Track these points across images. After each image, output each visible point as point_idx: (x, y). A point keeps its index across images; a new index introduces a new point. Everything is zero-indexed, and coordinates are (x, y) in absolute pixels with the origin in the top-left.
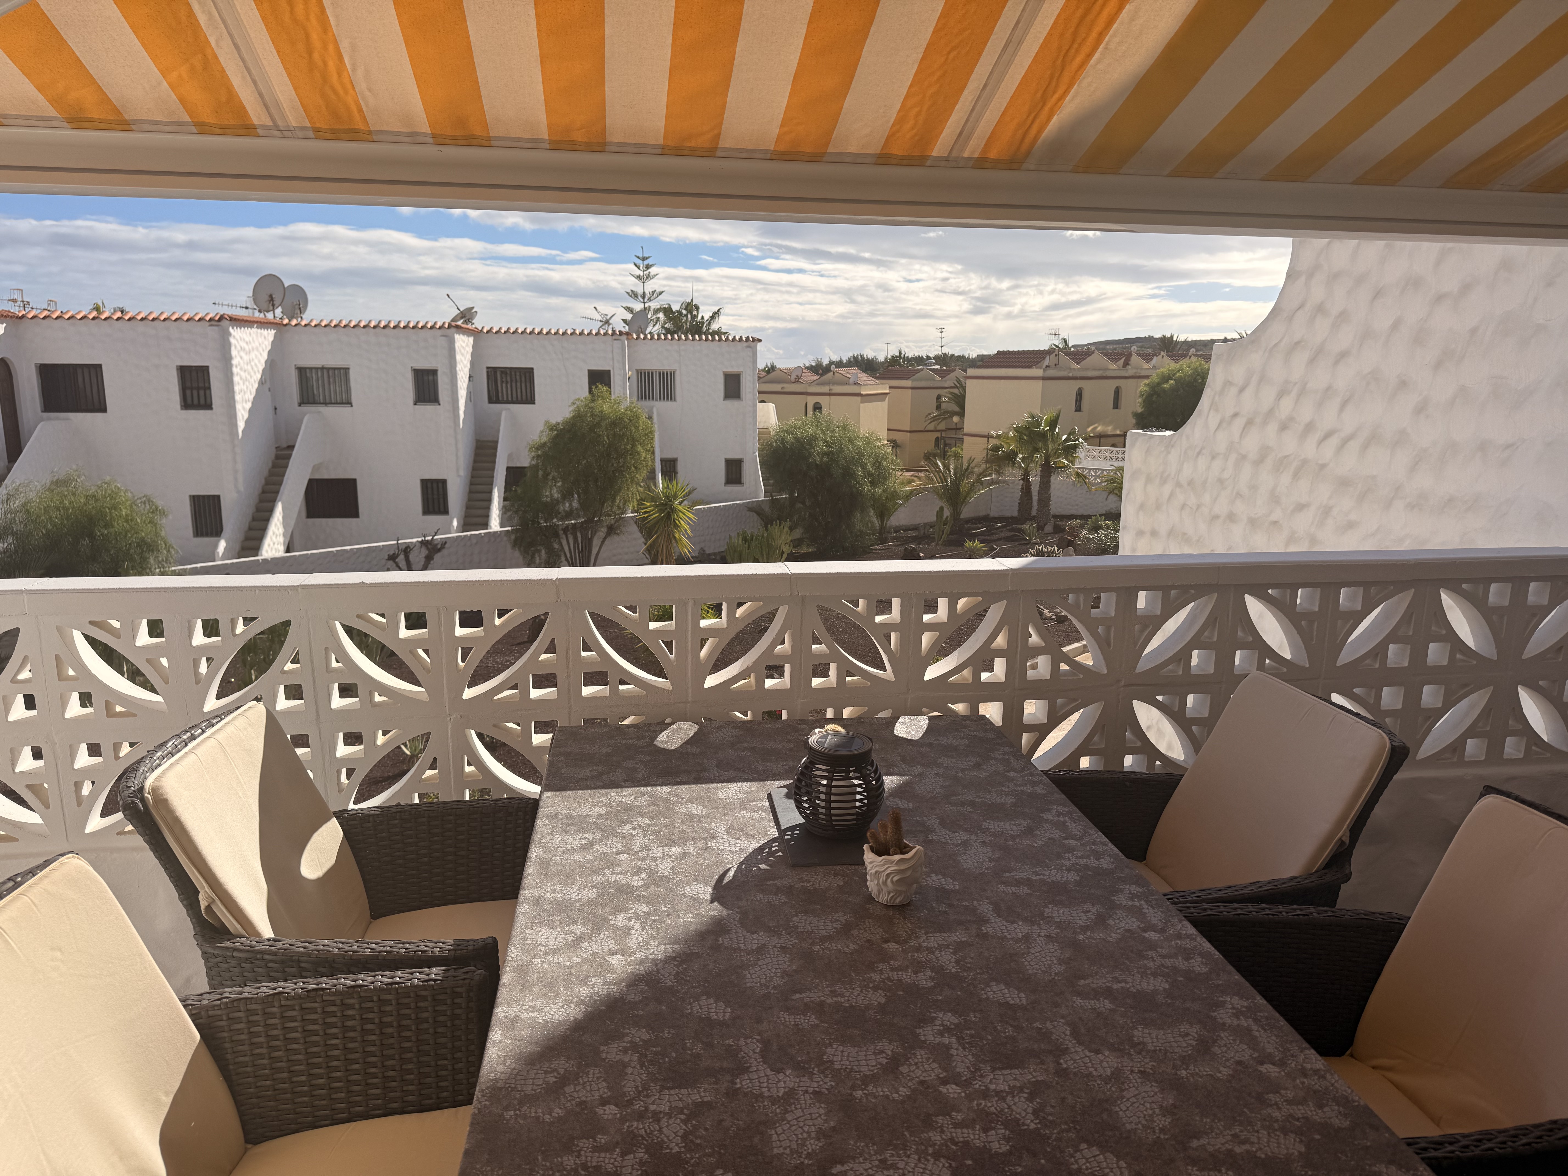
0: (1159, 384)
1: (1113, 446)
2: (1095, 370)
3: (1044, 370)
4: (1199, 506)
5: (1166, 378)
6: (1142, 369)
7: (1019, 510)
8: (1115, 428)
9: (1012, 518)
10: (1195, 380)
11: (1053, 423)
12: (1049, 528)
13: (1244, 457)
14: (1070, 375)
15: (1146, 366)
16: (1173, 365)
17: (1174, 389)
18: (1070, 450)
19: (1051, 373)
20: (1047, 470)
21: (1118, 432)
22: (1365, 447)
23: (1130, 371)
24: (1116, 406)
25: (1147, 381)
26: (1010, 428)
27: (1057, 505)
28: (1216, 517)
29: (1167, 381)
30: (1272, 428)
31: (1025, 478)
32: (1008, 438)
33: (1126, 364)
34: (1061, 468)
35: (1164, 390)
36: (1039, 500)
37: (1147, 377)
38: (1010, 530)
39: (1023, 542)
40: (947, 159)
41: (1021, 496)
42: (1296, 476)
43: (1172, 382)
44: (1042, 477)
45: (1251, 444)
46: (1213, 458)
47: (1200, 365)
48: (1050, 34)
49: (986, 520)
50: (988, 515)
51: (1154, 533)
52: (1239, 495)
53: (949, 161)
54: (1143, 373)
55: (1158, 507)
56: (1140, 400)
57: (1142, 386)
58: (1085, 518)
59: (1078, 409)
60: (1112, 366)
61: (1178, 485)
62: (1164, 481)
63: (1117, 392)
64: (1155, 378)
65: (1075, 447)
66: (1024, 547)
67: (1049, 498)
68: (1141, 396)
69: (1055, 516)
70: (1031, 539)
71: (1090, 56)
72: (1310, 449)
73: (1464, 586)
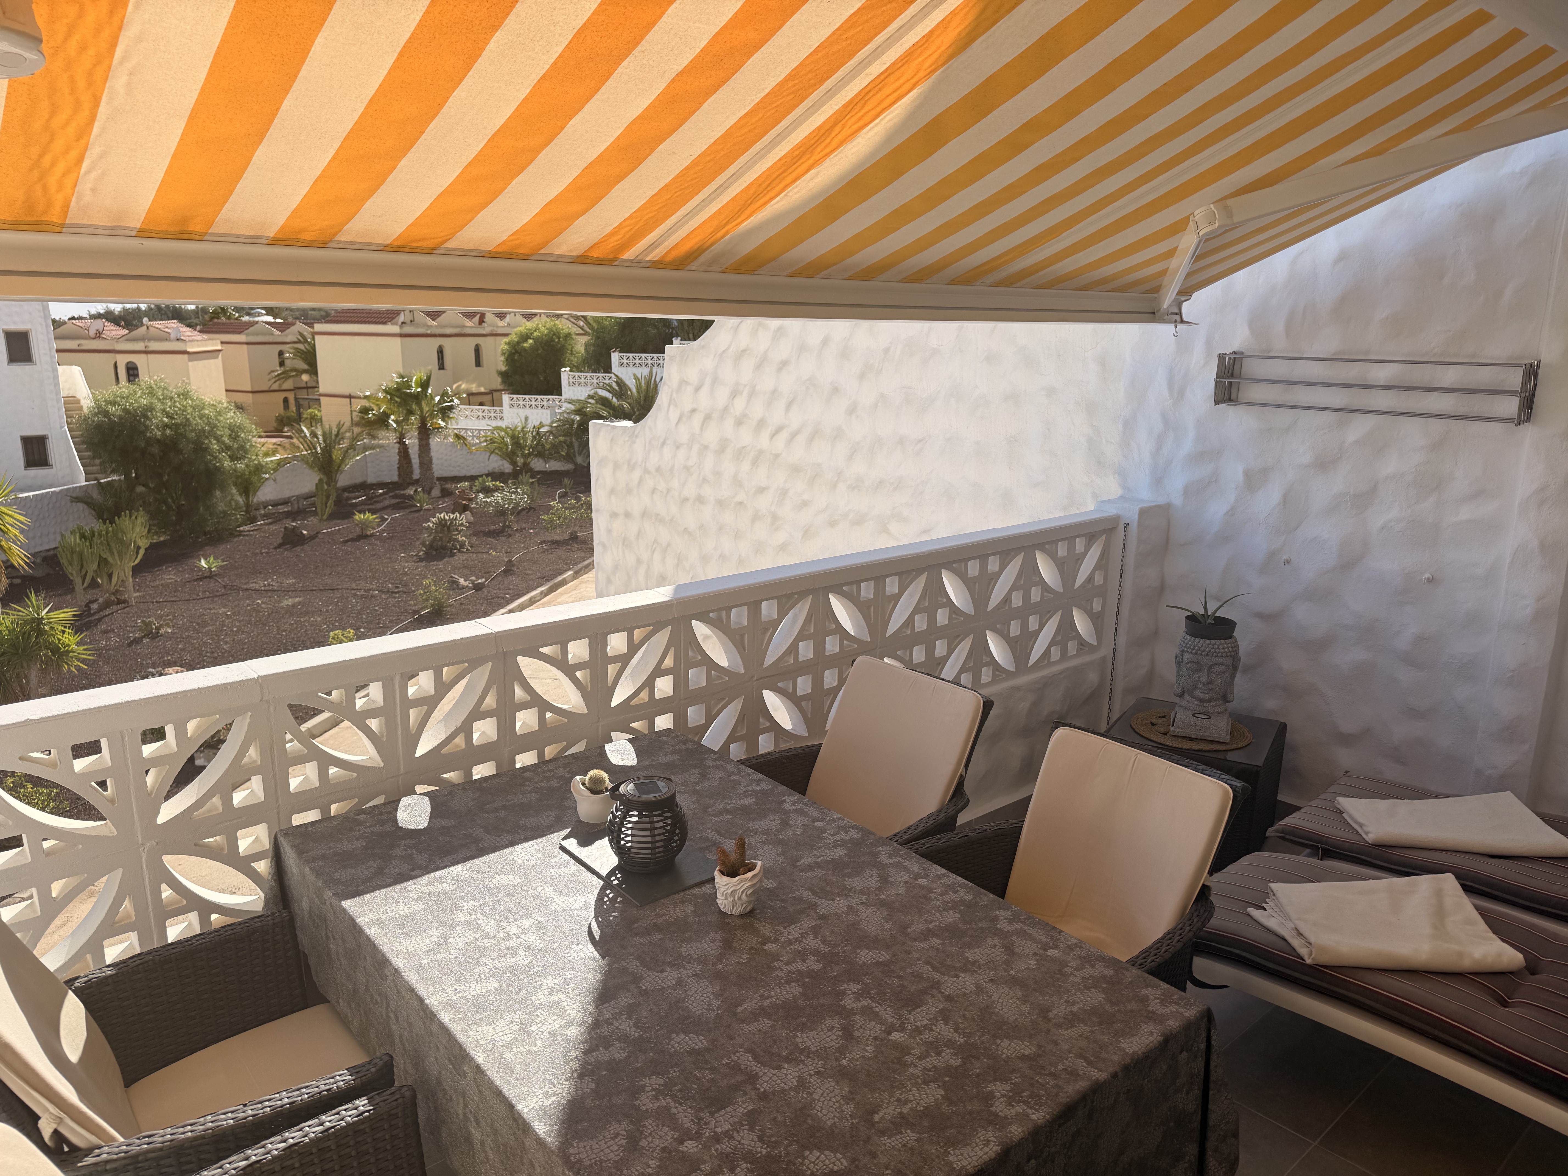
0: (518, 343)
1: (481, 404)
2: (452, 327)
3: (401, 327)
4: (668, 491)
5: (525, 337)
6: (498, 327)
7: (399, 475)
8: (479, 386)
9: (391, 483)
10: (552, 340)
11: (425, 385)
12: (436, 492)
13: (706, 447)
14: (429, 332)
15: (501, 323)
16: (530, 325)
17: (534, 348)
18: (446, 412)
19: (408, 329)
20: (425, 433)
21: (482, 390)
22: (811, 439)
23: (486, 329)
24: (478, 364)
25: (506, 340)
26: (378, 391)
27: (440, 468)
28: (686, 499)
29: (526, 340)
30: (729, 423)
31: (401, 442)
32: (378, 399)
33: (481, 321)
34: (438, 428)
35: (525, 349)
36: (421, 464)
37: (507, 335)
38: (394, 497)
39: (414, 509)
40: (631, 261)
41: (400, 460)
42: (755, 463)
43: (531, 341)
44: (420, 440)
45: (712, 436)
46: (678, 448)
47: (555, 325)
48: (752, 184)
49: (363, 487)
50: (365, 482)
51: (628, 515)
52: (705, 480)
53: (633, 263)
54: (500, 331)
55: (629, 491)
56: (502, 358)
57: (502, 344)
58: (472, 479)
59: (441, 367)
60: (468, 323)
61: (646, 471)
62: (632, 467)
63: (477, 350)
64: (514, 338)
65: (451, 408)
66: (417, 515)
67: (430, 461)
68: (503, 354)
69: (439, 479)
70: (421, 506)
71: (772, 199)
72: (764, 441)
73: (954, 565)
